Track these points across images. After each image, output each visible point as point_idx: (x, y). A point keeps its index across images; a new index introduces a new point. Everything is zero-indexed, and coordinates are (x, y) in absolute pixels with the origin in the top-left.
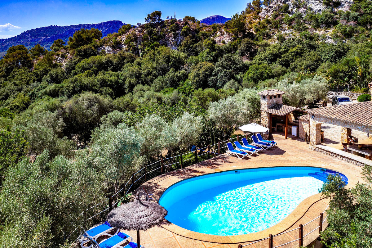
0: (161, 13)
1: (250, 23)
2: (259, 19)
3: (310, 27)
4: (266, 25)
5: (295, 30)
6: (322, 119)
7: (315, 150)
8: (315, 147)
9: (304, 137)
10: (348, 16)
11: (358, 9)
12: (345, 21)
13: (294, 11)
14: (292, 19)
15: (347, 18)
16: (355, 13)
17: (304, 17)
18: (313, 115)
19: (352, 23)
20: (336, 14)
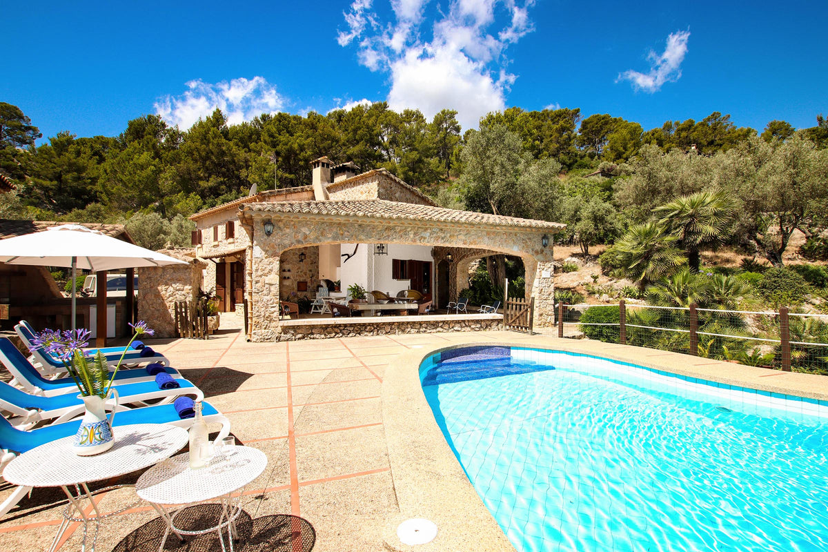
6: (305, 230)
7: (278, 339)
8: (279, 329)
9: (169, 329)
18: (269, 222)
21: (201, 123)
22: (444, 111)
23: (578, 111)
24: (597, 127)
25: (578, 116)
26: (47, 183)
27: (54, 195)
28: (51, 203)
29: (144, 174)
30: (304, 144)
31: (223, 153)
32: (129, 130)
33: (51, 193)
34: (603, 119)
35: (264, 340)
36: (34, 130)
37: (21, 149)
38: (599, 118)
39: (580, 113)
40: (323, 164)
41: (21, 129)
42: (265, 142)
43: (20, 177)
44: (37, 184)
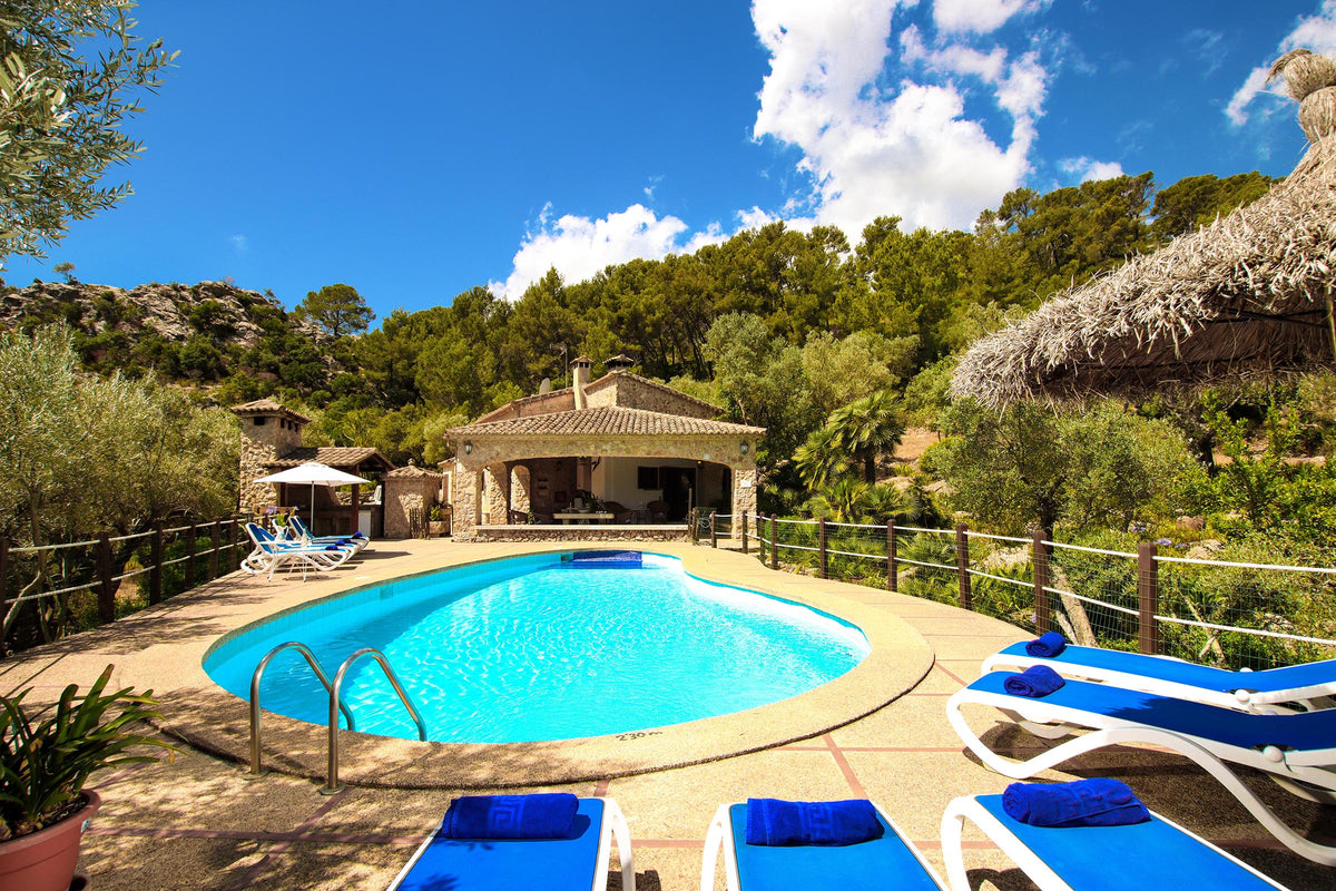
6: (497, 448)
7: (474, 540)
8: (475, 533)
9: (406, 531)
10: (257, 361)
11: (278, 348)
12: (250, 370)
13: (100, 326)
14: (97, 347)
15: (254, 364)
16: (270, 355)
17: (135, 347)
18: (468, 443)
19: (269, 376)
20: (225, 351)
21: (533, 288)
22: (879, 219)
23: (1149, 177)
24: (1186, 201)
25: (1151, 185)
26: (378, 375)
27: (386, 387)
28: (383, 397)
29: (460, 365)
30: (651, 304)
31: (555, 326)
32: (454, 308)
33: (383, 386)
34: (1200, 184)
35: (462, 541)
36: (369, 311)
37: (356, 336)
38: (1191, 185)
39: (1155, 180)
40: (581, 364)
41: (356, 312)
42: (606, 305)
43: (355, 370)
44: (368, 377)
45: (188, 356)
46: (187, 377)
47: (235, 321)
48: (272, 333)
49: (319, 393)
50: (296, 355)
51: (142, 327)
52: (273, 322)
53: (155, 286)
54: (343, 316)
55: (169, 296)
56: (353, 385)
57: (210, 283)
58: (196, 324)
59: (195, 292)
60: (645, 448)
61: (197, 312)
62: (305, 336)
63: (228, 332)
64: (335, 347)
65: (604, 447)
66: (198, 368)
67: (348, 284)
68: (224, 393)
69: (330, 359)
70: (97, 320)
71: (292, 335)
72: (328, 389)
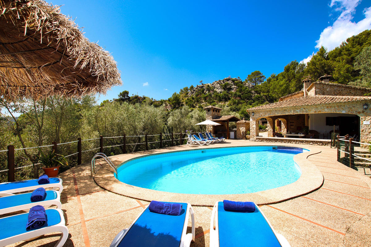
0: (128, 93)
1: (183, 99)
2: (188, 97)
3: (216, 101)
4: (192, 100)
5: (208, 102)
6: (261, 113)
7: (255, 141)
9: (241, 137)
10: (236, 95)
11: (240, 91)
12: (235, 97)
13: (207, 92)
14: (207, 97)
15: (235, 96)
16: (239, 93)
17: (213, 96)
18: (253, 112)
19: (238, 98)
20: (229, 94)
26: (265, 94)
35: (252, 141)
36: (264, 77)
37: (260, 84)
40: (306, 82)
41: (261, 78)
43: (260, 94)
44: (263, 95)
45: (222, 96)
46: (222, 101)
47: (231, 86)
48: (239, 87)
49: (250, 101)
50: (245, 92)
51: (214, 91)
52: (239, 84)
53: (216, 82)
54: (257, 79)
55: (219, 83)
56: (259, 98)
57: (226, 78)
58: (224, 89)
59: (223, 81)
60: (314, 110)
61: (224, 86)
62: (247, 87)
63: (230, 89)
64: (254, 88)
65: (297, 111)
66: (224, 98)
67: (257, 71)
68: (229, 103)
69: (253, 92)
70: (207, 91)
71: (244, 87)
72: (253, 100)
